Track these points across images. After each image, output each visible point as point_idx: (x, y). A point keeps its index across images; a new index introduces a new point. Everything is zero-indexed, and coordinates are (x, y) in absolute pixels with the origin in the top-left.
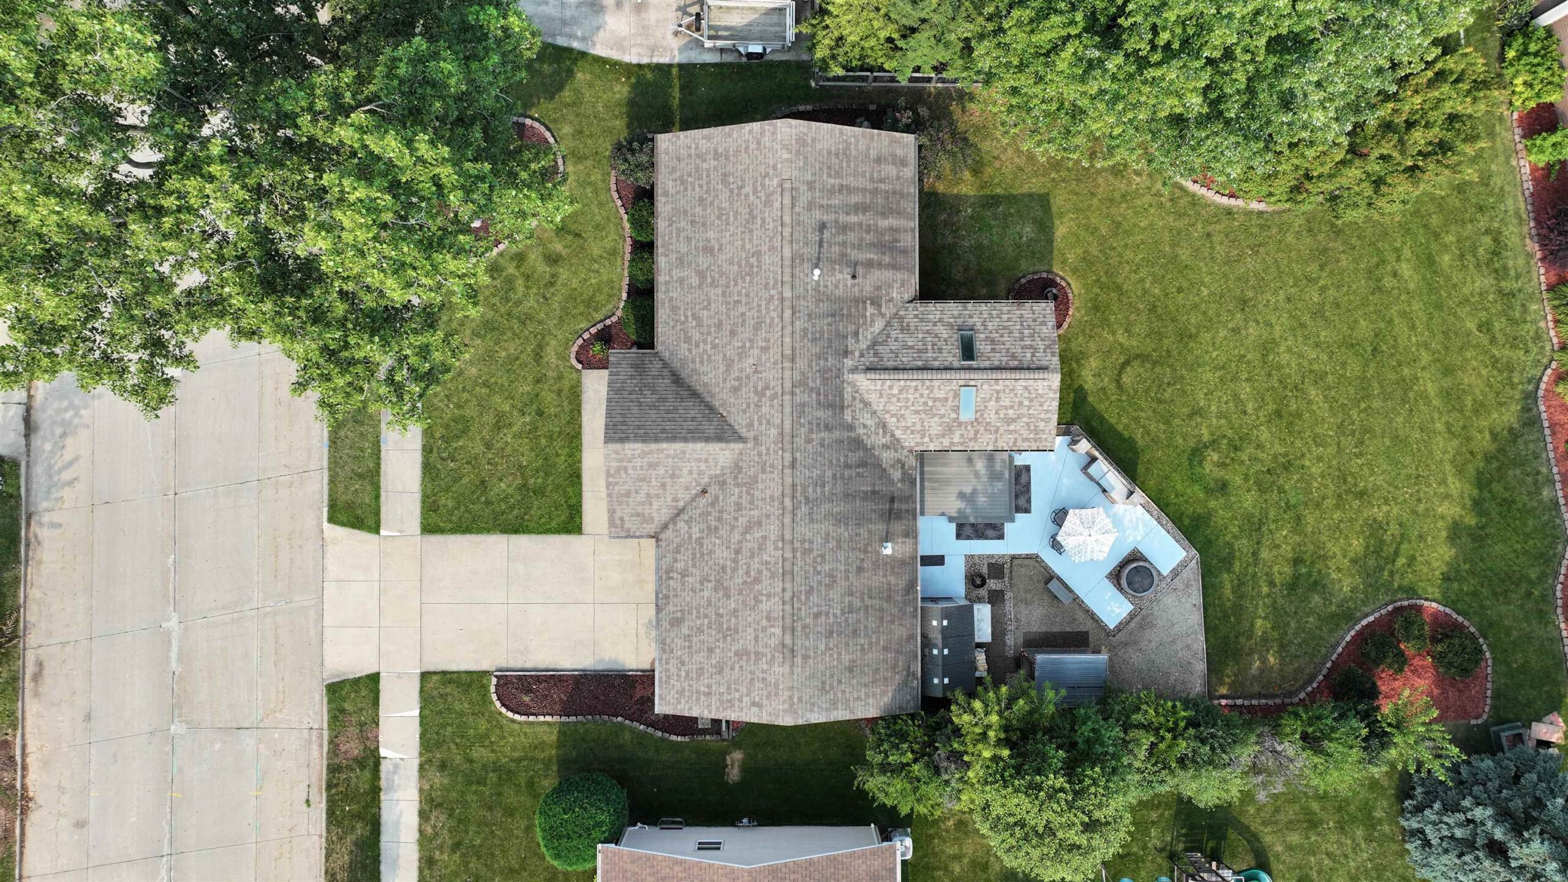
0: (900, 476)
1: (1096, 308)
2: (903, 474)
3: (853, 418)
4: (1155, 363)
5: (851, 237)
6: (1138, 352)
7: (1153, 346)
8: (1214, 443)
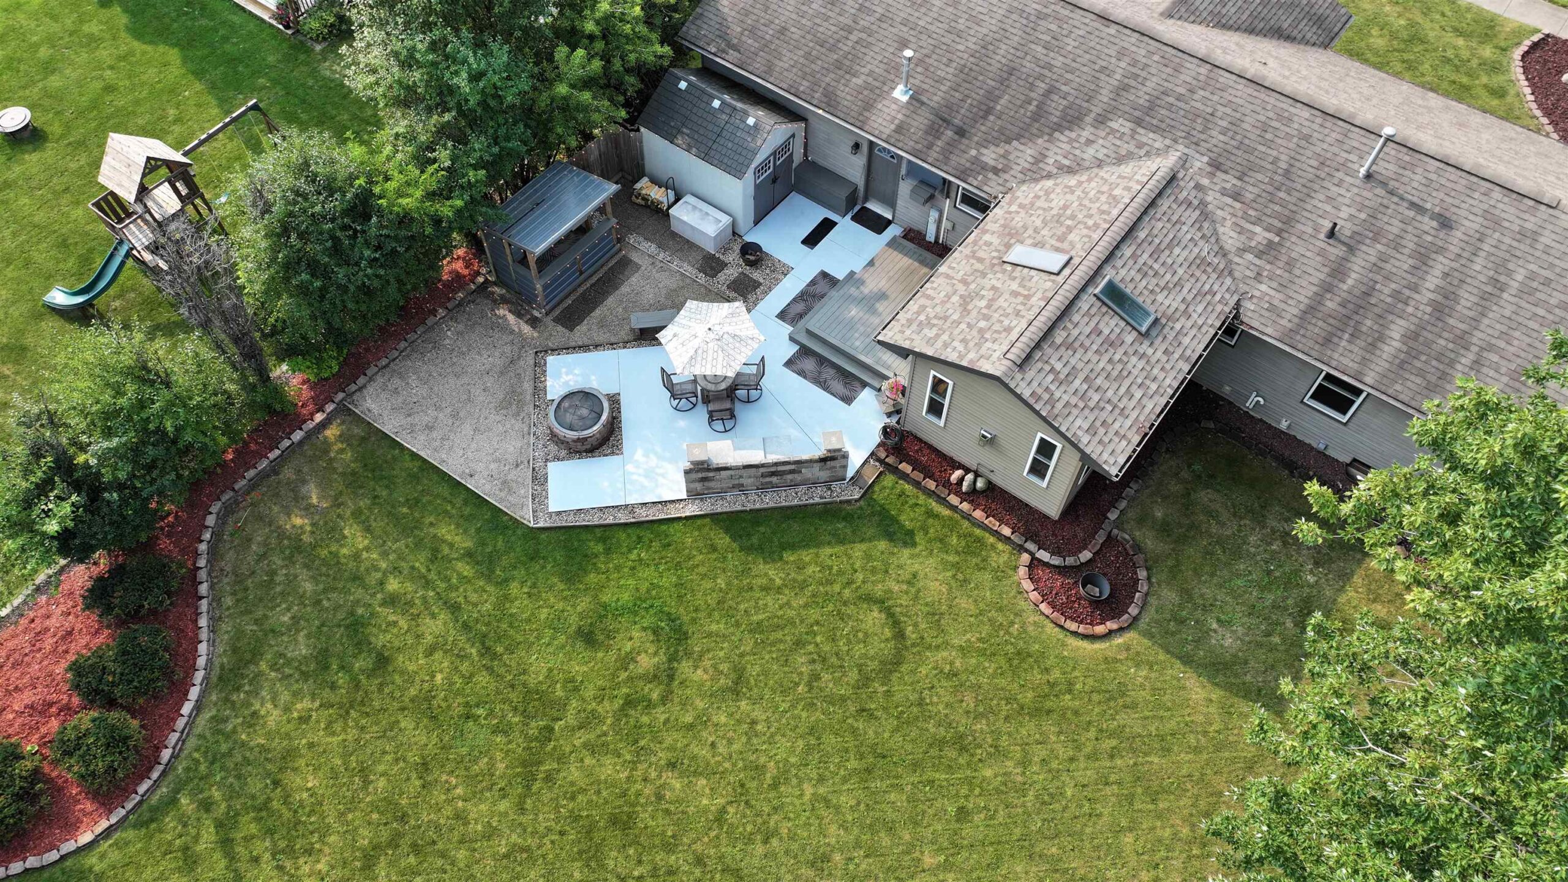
0: (984, 159)
1: (1022, 655)
2: (984, 167)
3: (1113, 131)
4: (865, 681)
5: (1403, 263)
6: (904, 668)
7: (898, 697)
8: (667, 676)
